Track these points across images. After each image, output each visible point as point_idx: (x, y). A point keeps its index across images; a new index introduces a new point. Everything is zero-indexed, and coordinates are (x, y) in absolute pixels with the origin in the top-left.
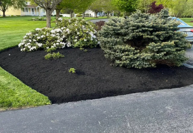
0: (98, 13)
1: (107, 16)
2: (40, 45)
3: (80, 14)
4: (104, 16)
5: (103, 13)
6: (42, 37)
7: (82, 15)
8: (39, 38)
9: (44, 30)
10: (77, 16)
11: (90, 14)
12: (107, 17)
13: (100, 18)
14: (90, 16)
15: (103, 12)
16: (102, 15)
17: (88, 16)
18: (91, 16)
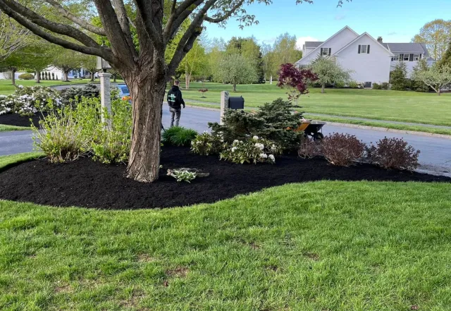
0: (71, 71)
1: (90, 78)
2: (9, 109)
3: (29, 72)
4: (84, 78)
5: (82, 73)
6: (10, 102)
7: (33, 74)
8: (7, 103)
9: (10, 97)
10: (21, 77)
11: (53, 75)
12: (90, 80)
13: (74, 81)
14: (52, 78)
15: (82, 70)
16: (80, 76)
17: (48, 77)
18: (55, 78)
